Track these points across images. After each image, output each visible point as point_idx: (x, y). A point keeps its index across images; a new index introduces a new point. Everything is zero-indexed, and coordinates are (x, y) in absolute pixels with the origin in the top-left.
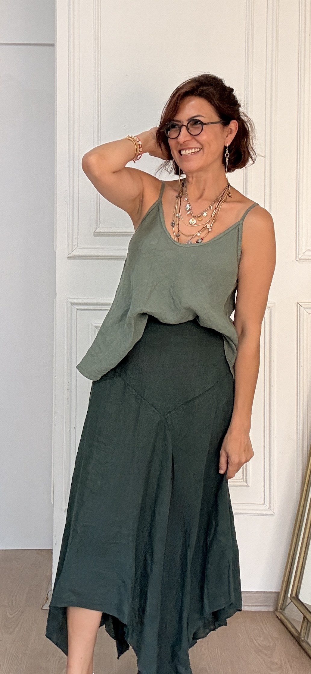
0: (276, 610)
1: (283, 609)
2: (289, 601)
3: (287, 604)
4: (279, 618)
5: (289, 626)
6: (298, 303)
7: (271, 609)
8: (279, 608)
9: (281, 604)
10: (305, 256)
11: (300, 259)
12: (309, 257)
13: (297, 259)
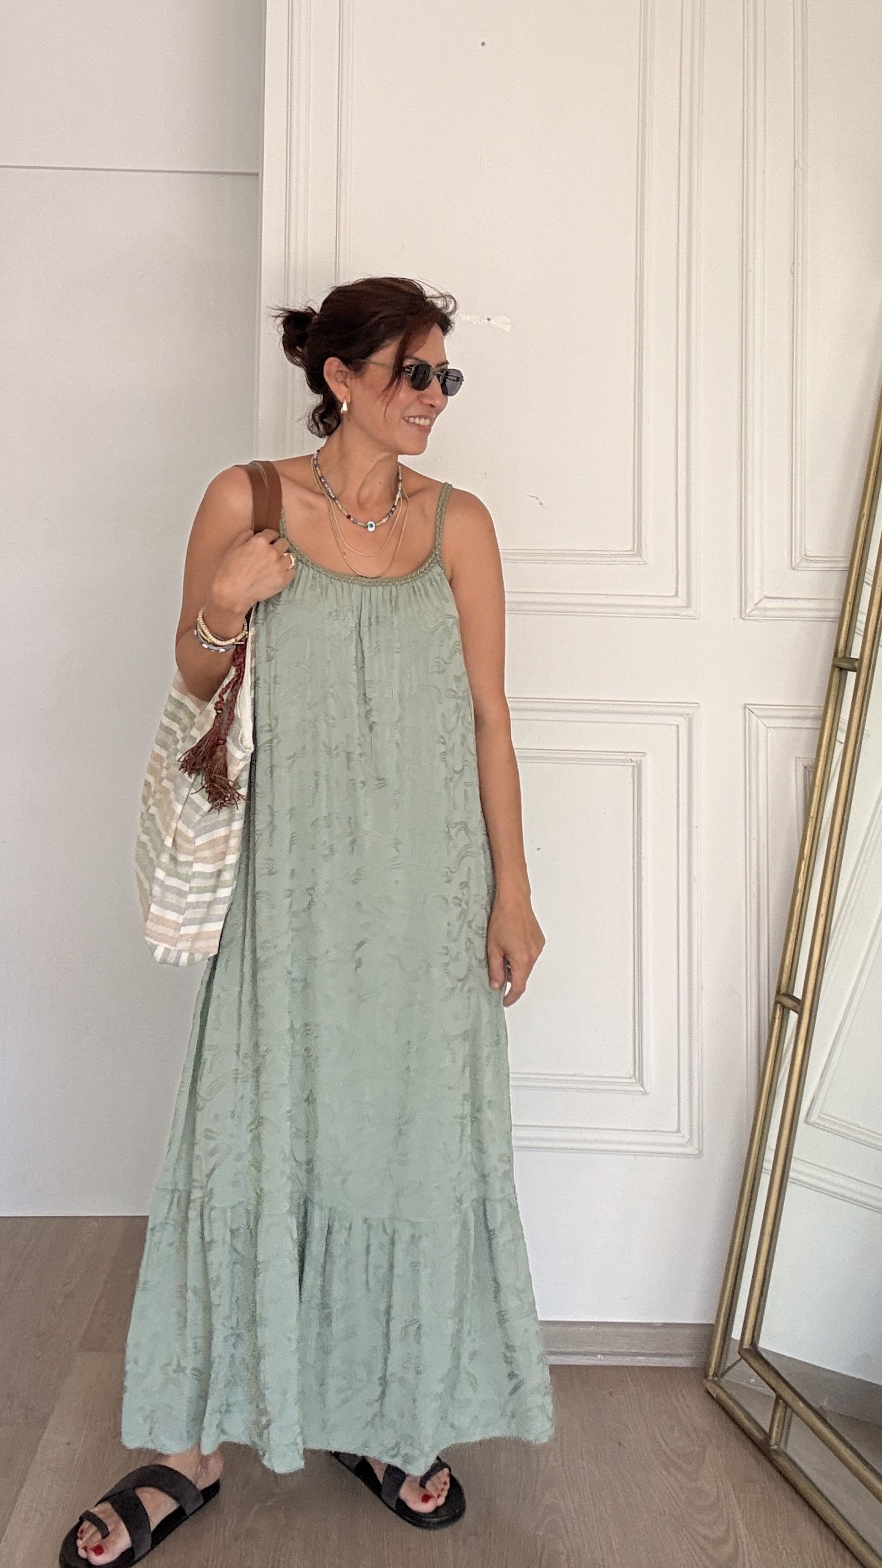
0: (704, 1372)
1: (721, 1374)
3: (732, 1363)
4: (714, 1397)
6: (745, 707)
7: (694, 1363)
9: (718, 1359)
10: (758, 609)
11: (748, 616)
12: (768, 613)
13: (743, 616)
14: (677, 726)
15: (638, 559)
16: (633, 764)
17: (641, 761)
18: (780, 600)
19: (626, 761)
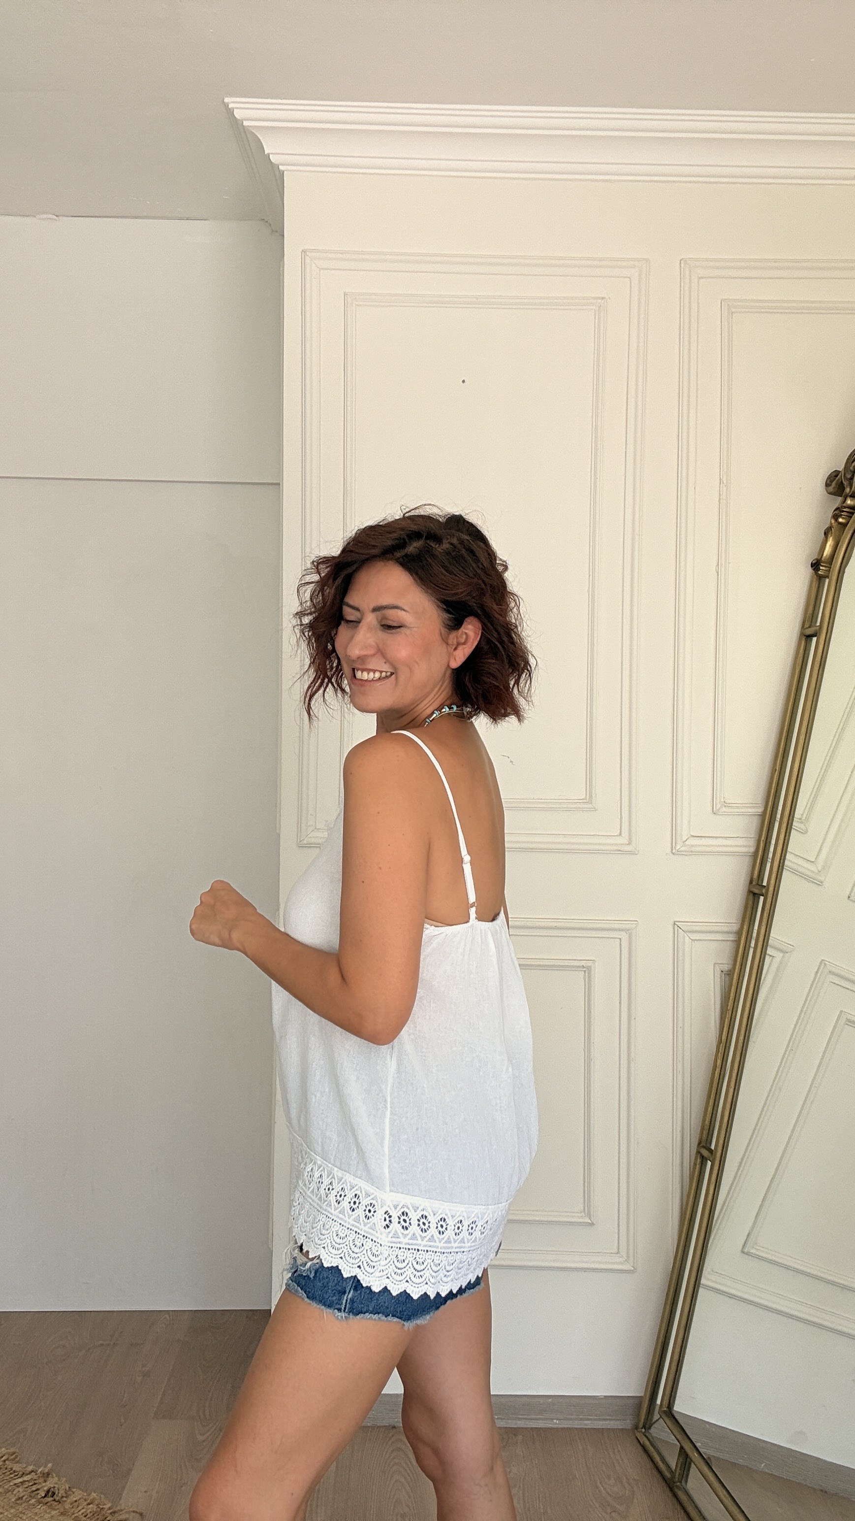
0: (636, 1427)
1: (647, 1426)
2: (656, 1416)
3: (654, 1421)
4: (639, 1442)
5: (657, 1458)
6: (675, 924)
7: (628, 1424)
8: (641, 1425)
9: (644, 1420)
10: (686, 846)
11: (678, 851)
12: (693, 849)
13: (674, 851)
14: (620, 939)
15: (590, 806)
16: (585, 969)
17: (590, 967)
18: (703, 839)
19: (579, 967)
